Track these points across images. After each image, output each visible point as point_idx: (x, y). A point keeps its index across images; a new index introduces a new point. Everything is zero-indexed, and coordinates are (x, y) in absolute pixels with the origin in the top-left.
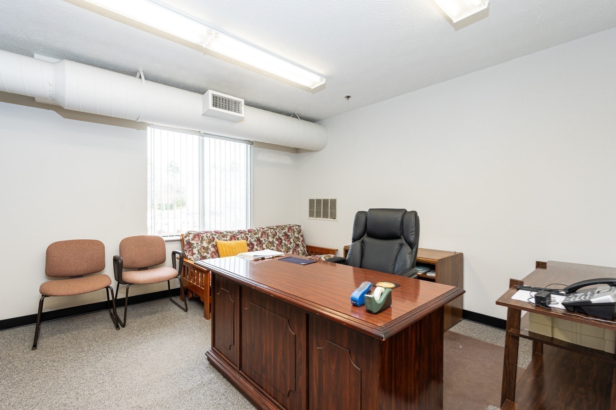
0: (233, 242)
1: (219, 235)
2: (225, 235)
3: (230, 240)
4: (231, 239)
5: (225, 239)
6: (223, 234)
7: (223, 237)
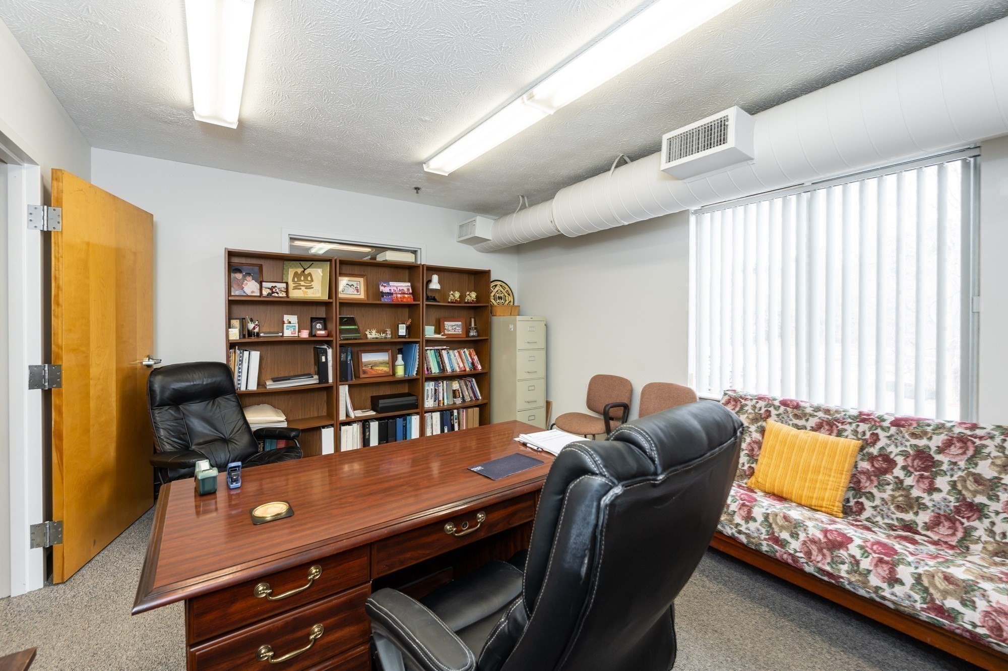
0: (822, 436)
1: (786, 410)
2: (805, 415)
3: (813, 429)
4: (818, 428)
5: (801, 423)
6: (800, 412)
7: (797, 416)
